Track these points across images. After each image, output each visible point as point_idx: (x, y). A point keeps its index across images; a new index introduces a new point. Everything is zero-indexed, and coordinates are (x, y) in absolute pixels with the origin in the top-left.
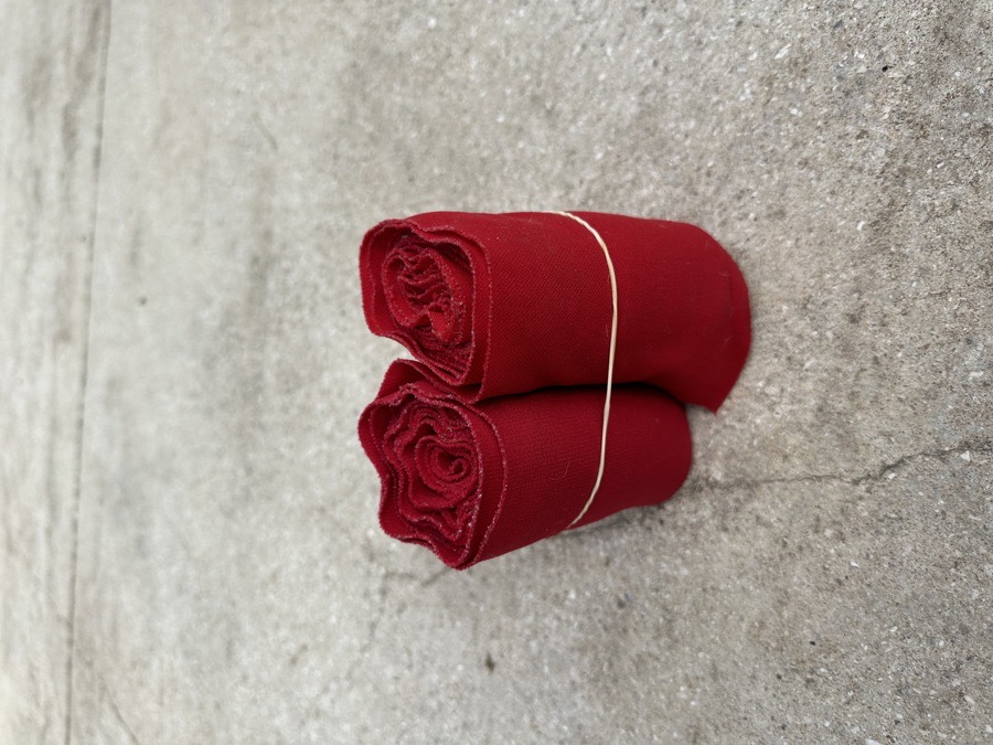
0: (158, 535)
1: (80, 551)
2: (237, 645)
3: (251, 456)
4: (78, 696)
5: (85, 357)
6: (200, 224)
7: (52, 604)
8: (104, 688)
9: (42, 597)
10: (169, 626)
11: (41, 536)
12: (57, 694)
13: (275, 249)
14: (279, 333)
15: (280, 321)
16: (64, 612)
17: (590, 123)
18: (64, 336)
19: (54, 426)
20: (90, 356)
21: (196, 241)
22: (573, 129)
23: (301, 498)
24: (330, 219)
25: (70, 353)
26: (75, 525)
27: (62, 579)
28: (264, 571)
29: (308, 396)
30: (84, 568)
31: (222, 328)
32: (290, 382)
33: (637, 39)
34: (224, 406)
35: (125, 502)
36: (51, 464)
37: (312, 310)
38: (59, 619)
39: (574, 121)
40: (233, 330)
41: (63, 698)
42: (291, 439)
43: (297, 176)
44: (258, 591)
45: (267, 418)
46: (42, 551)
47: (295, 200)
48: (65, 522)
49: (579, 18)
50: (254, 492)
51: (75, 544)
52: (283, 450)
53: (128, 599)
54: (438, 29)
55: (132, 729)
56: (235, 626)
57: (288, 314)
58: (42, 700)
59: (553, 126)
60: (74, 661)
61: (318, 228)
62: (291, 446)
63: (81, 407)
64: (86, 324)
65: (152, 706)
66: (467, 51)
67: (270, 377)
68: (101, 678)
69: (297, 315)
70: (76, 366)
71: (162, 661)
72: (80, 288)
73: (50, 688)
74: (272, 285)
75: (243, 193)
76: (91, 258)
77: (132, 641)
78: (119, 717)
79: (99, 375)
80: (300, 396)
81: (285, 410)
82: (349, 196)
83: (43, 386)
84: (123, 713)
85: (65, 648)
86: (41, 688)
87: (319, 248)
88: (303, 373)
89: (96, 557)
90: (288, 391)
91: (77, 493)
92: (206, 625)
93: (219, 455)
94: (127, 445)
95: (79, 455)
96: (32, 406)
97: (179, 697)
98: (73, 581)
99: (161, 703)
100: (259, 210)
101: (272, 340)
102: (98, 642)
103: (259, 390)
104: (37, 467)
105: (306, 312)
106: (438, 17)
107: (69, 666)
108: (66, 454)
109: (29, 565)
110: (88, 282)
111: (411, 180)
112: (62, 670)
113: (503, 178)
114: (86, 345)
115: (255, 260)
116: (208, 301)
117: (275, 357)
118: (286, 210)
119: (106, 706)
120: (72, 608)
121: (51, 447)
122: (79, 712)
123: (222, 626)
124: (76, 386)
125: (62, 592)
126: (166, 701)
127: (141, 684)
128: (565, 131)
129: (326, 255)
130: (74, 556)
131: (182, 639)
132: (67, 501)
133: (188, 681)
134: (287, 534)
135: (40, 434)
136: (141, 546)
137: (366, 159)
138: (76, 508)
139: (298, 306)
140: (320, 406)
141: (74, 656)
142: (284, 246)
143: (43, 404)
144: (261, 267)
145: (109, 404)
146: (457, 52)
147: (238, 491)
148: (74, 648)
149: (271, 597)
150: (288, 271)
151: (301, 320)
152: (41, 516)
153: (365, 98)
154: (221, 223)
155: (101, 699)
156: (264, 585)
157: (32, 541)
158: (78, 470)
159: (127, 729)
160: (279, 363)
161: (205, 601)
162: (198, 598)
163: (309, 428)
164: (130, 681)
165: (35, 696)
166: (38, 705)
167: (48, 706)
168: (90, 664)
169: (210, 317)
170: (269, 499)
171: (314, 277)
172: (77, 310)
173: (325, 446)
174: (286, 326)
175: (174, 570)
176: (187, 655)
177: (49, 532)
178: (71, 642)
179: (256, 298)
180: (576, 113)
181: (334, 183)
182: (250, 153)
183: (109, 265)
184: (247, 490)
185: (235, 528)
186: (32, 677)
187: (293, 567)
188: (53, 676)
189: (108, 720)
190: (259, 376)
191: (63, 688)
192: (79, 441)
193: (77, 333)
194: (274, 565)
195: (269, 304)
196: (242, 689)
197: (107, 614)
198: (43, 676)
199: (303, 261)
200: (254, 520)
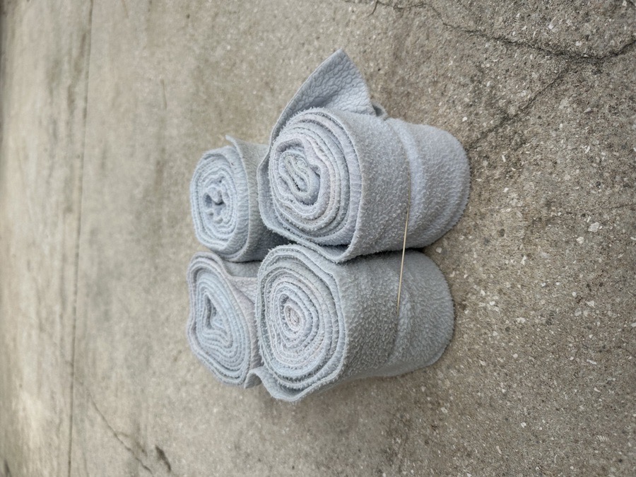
0: (115, 308)
1: (78, 323)
2: (151, 357)
3: (157, 261)
4: (76, 402)
5: (79, 219)
6: (133, 146)
7: (63, 355)
8: (89, 395)
9: (58, 353)
10: (120, 355)
11: (58, 319)
12: (65, 404)
13: (166, 157)
14: (169, 198)
15: (169, 192)
16: (69, 358)
17: (286, 94)
18: (69, 210)
19: (64, 259)
20: (82, 218)
21: (132, 155)
22: (280, 97)
23: (179, 279)
24: (189, 141)
25: (72, 219)
26: (74, 310)
27: (68, 340)
28: (163, 317)
29: (181, 228)
30: (79, 332)
31: (144, 198)
32: (174, 221)
33: (301, 57)
34: (145, 237)
35: (99, 293)
36: (62, 278)
37: (182, 185)
38: (66, 362)
39: (280, 94)
40: (148, 198)
41: (68, 406)
42: (174, 250)
43: (175, 121)
44: (160, 328)
45: (164, 241)
46: (58, 327)
47: (174, 132)
48: (69, 309)
49: (282, 47)
50: (158, 278)
51: (75, 320)
52: (171, 256)
53: (100, 344)
54: (231, 51)
55: (102, 413)
56: (150, 348)
57: (173, 189)
58: (58, 409)
59: (273, 96)
60: (74, 384)
61: (185, 145)
62: (174, 253)
63: (78, 247)
64: (80, 202)
65: (112, 398)
66: (242, 61)
67: (165, 220)
68: (87, 390)
69: (176, 189)
70: (75, 224)
71: (117, 374)
72: (77, 182)
73: (62, 401)
74: (165, 175)
75: (152, 130)
76: (82, 167)
77: (103, 365)
78: (97, 409)
79: (86, 228)
80: (177, 229)
81: (171, 236)
82: (197, 130)
83: (58, 237)
84: (98, 406)
85: (70, 378)
86: (58, 403)
87: (185, 155)
88: (179, 217)
89: (85, 325)
90: (173, 227)
91: (76, 293)
92: (137, 350)
93: (143, 262)
94: (100, 263)
95: (76, 273)
96: (53, 249)
97: (125, 390)
98: (74, 340)
99: (116, 396)
100: (159, 137)
101: (166, 202)
102: (86, 370)
103: (160, 227)
104: (55, 281)
105: (180, 187)
106: (231, 45)
107: (72, 387)
108: (70, 273)
109: (51, 336)
110: (81, 179)
111: (222, 121)
112: (68, 390)
113: (256, 119)
114: (80, 214)
115: (158, 163)
116: (137, 185)
117: (167, 210)
118: (171, 137)
119: (90, 405)
120: (73, 355)
121: (62, 270)
122: (77, 411)
123: (145, 349)
124: (75, 235)
125: (68, 347)
126: (119, 394)
127: (107, 388)
128: (277, 98)
129: (188, 159)
130: (74, 327)
131: (126, 360)
132: (71, 298)
133: (129, 381)
134: (173, 297)
135: (57, 263)
136: (107, 316)
137: (204, 112)
138: (75, 301)
139: (176, 184)
140: (186, 232)
141: (74, 381)
142: (170, 155)
143: (58, 248)
144: (160, 166)
145: (91, 242)
146: (238, 61)
147: (151, 279)
148: (75, 376)
149: (166, 330)
150: (172, 167)
151: (178, 191)
152: (57, 308)
153: (203, 82)
154: (143, 145)
155: (88, 401)
156: (163, 324)
157: (53, 323)
158: (76, 280)
159: (100, 414)
160: (169, 212)
161: (136, 338)
162: (133, 337)
163: (182, 244)
164: (102, 388)
165: (54, 408)
166: (56, 413)
167: (61, 411)
168: (82, 384)
169: (138, 193)
170: (165, 281)
171: (183, 169)
172: (75, 195)
173: (188, 252)
174: (171, 195)
175: (122, 325)
176: (128, 368)
177: (61, 317)
178: (72, 374)
179: (158, 181)
180: (281, 90)
181: (191, 124)
182: (155, 110)
183: (91, 170)
184: (155, 278)
185: (150, 298)
186: (53, 398)
187: (176, 313)
188: (63, 394)
189: (91, 412)
190: (160, 221)
191: (68, 400)
192: (76, 265)
193: (75, 207)
194: (167, 313)
195: (164, 184)
196: (153, 379)
197: (90, 355)
198: (58, 396)
199: (178, 162)
200: (158, 293)
